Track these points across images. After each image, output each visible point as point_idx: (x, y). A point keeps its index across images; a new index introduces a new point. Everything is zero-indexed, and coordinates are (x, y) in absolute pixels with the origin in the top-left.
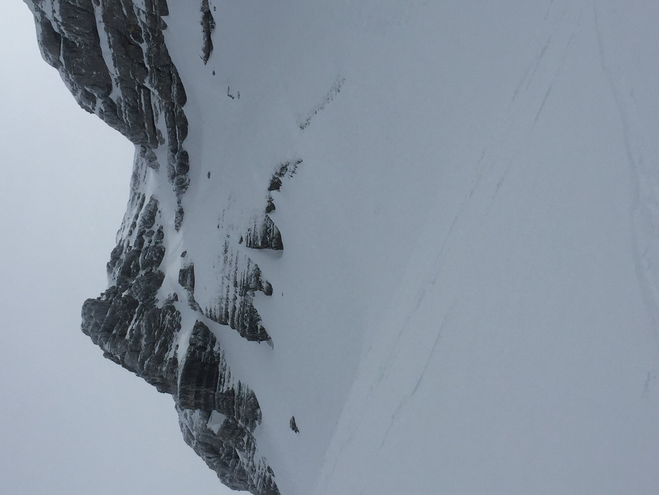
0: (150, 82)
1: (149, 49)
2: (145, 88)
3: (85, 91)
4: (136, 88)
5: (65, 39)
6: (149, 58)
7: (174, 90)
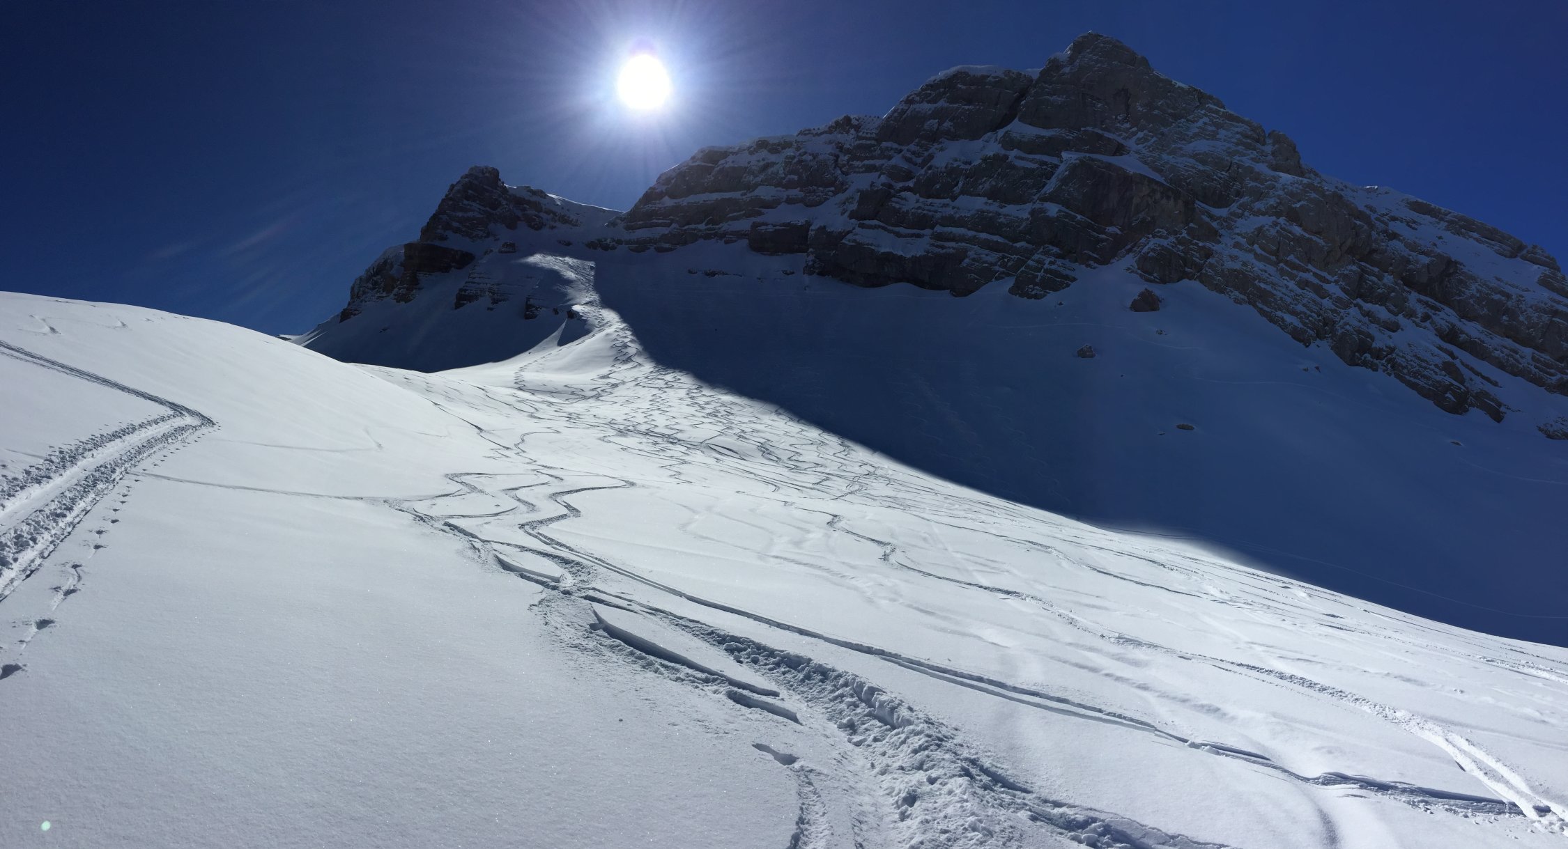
0: (675, 228)
1: (700, 230)
2: (671, 224)
3: (673, 179)
4: (671, 217)
5: (714, 168)
6: (694, 229)
7: (667, 246)
